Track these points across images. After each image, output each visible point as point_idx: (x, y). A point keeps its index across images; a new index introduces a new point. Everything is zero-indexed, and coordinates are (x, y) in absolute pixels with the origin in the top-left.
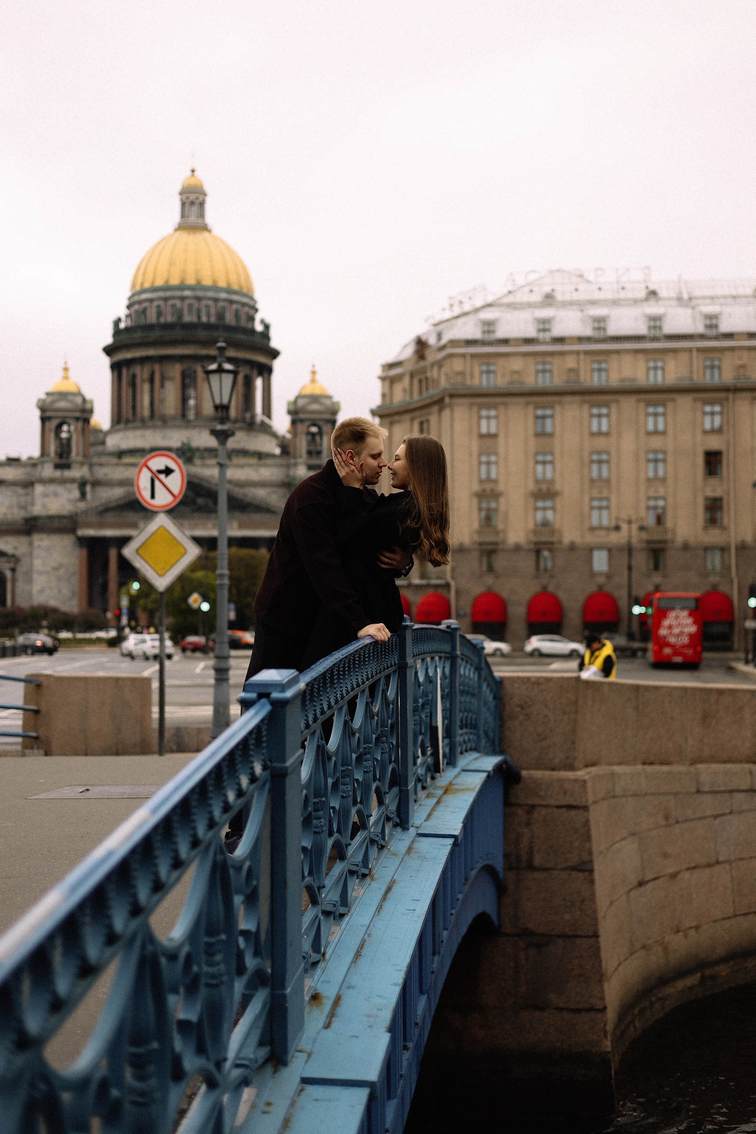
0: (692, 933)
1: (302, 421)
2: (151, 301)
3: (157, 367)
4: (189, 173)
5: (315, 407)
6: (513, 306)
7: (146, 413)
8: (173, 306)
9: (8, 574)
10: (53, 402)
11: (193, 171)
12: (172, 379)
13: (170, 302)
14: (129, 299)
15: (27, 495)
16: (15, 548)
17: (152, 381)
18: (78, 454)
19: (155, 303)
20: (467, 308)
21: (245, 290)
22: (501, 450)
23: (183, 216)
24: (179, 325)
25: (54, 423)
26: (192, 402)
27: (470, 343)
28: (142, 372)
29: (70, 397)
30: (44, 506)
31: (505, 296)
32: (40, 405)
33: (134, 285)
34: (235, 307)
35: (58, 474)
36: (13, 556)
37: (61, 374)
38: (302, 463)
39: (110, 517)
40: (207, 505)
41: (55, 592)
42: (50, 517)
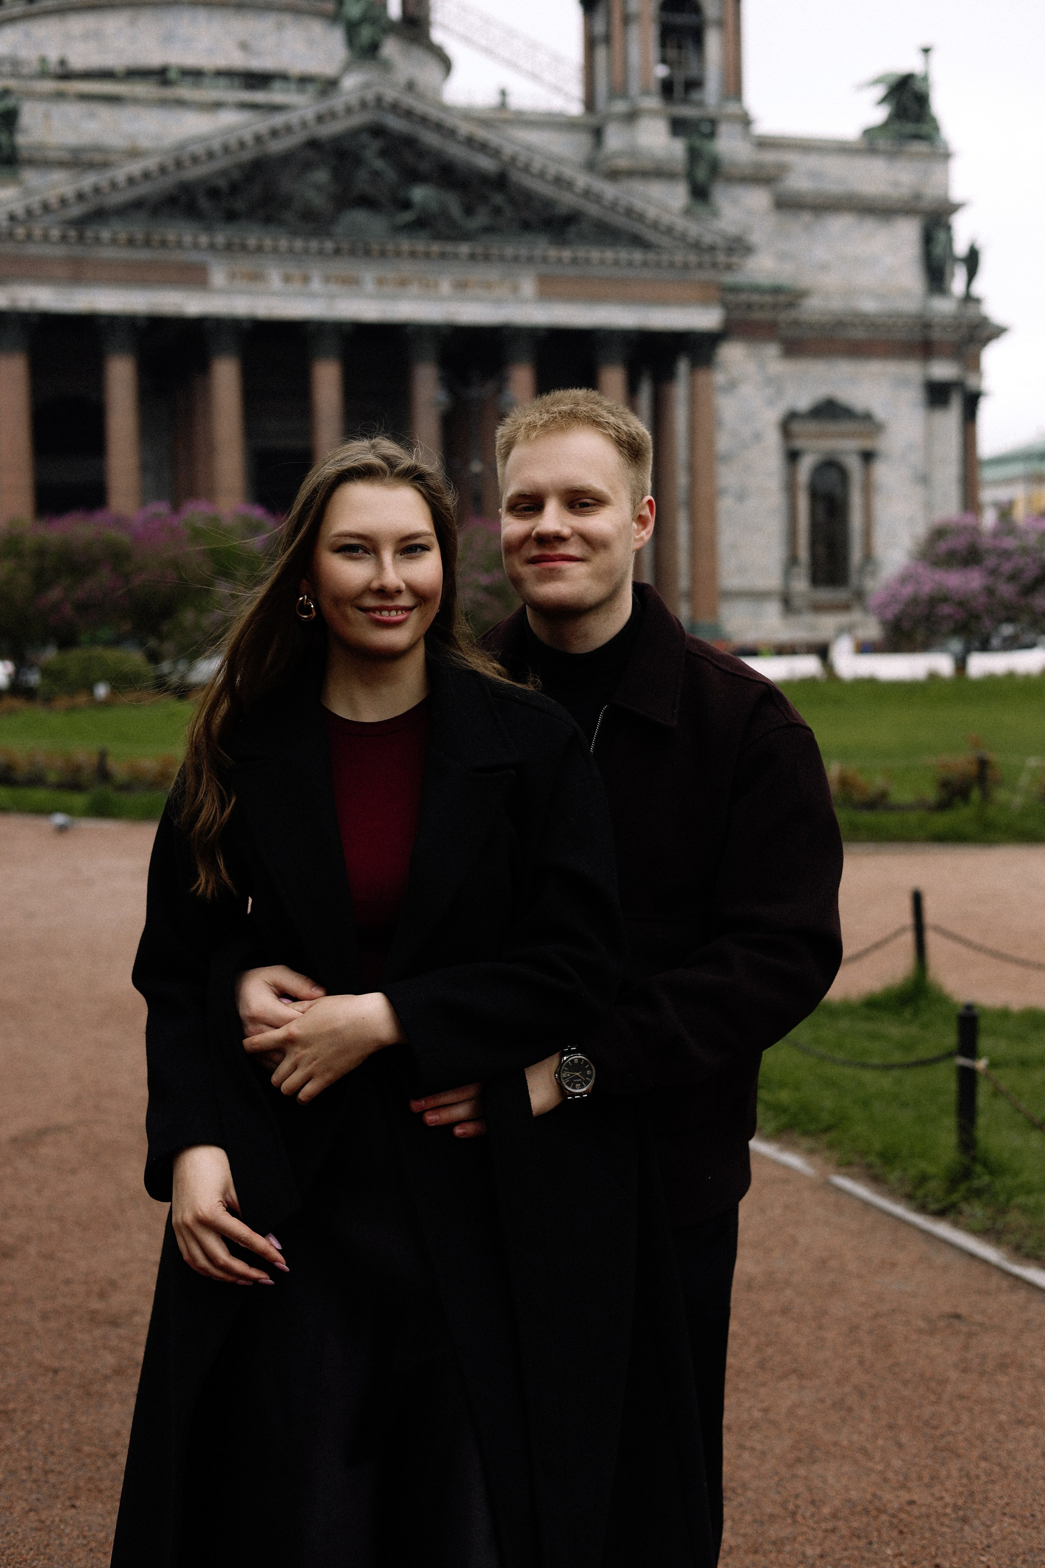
38: (652, 113)
39: (114, 241)
40: (444, 213)
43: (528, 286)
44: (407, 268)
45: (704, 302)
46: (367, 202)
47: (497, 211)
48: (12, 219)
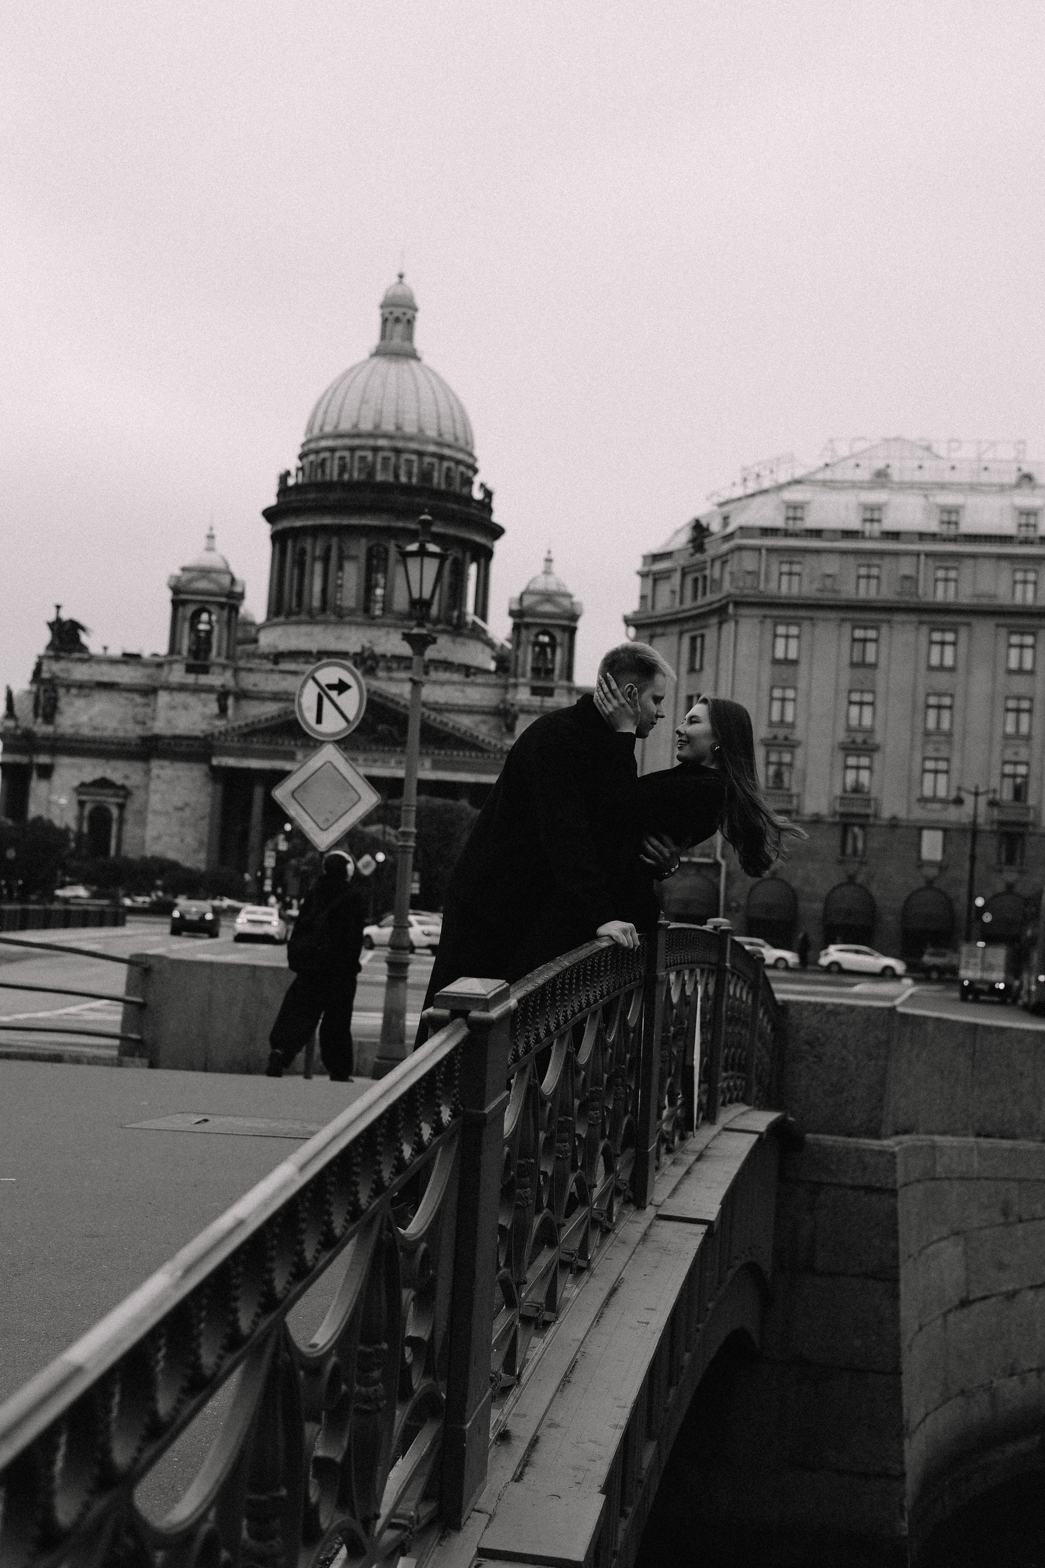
0: (1032, 1378)
1: (528, 626)
2: (332, 450)
3: (334, 541)
4: (396, 279)
5: (547, 608)
6: (829, 485)
7: (316, 603)
8: (363, 459)
9: (115, 812)
10: (191, 581)
11: (401, 276)
12: (355, 558)
13: (359, 453)
14: (303, 445)
15: (147, 705)
16: (126, 777)
17: (326, 560)
18: (219, 654)
19: (338, 454)
20: (766, 484)
21: (462, 443)
22: (802, 684)
23: (383, 337)
24: (369, 485)
25: (190, 609)
26: (379, 592)
27: (767, 532)
28: (314, 547)
29: (214, 575)
31: (820, 470)
32: (172, 583)
33: (310, 429)
34: (446, 464)
35: (191, 679)
36: (123, 787)
37: (204, 542)
38: (525, 685)
39: (257, 742)
40: (391, 735)
41: (176, 840)
42: (176, 737)
43: (428, 763)
44: (376, 756)
48: (220, 733)
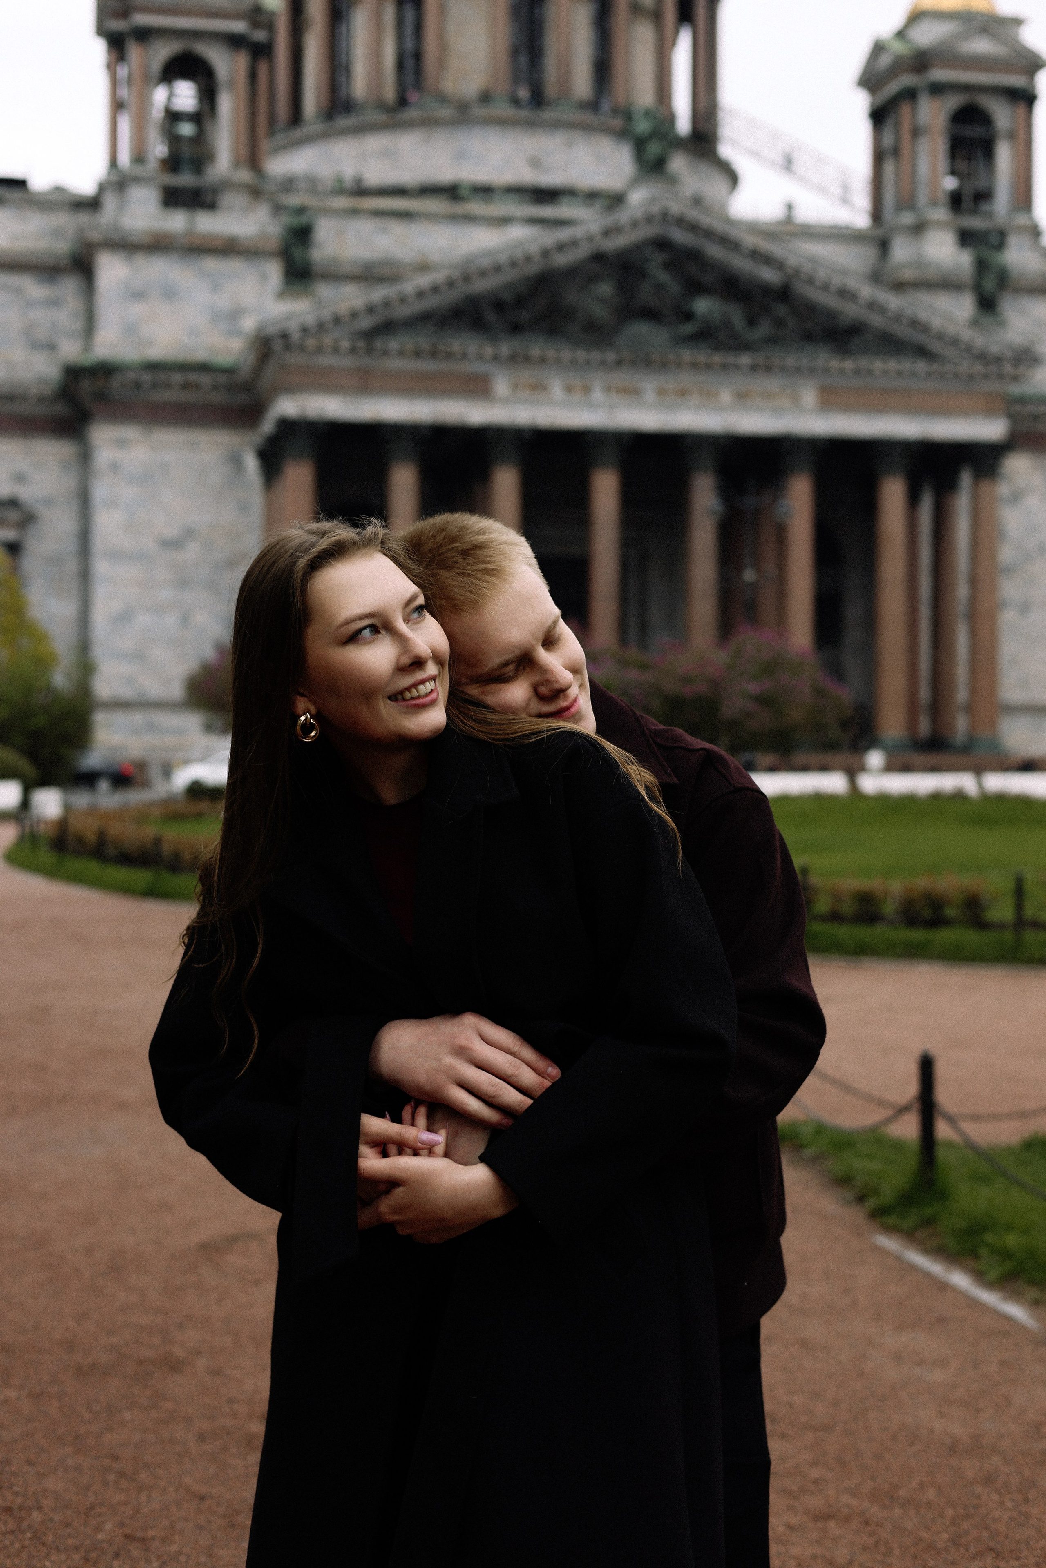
1: (937, 91)
5: (981, 46)
16: (20, 478)
18: (236, 164)
25: (158, 55)
30: (131, 329)
35: (175, 222)
38: (940, 225)
40: (727, 323)
41: (171, 620)
42: (154, 367)
43: (809, 396)
44: (687, 379)
45: (989, 412)
46: (650, 314)
47: (780, 323)
48: (305, 330)
